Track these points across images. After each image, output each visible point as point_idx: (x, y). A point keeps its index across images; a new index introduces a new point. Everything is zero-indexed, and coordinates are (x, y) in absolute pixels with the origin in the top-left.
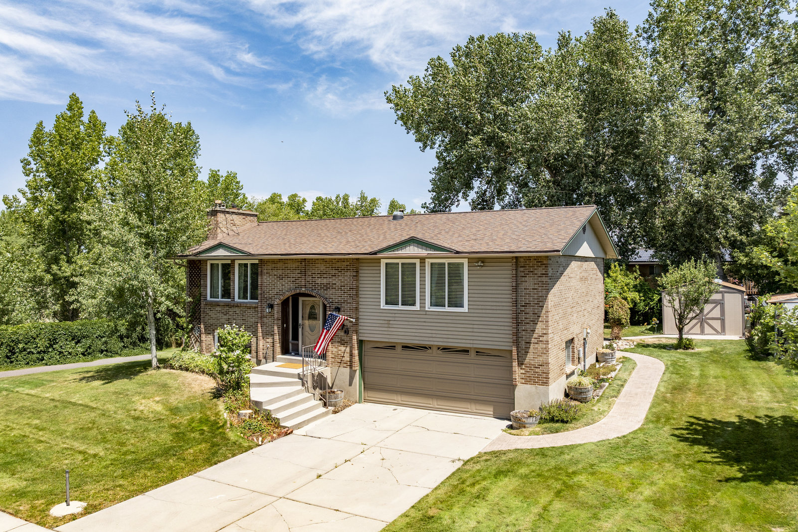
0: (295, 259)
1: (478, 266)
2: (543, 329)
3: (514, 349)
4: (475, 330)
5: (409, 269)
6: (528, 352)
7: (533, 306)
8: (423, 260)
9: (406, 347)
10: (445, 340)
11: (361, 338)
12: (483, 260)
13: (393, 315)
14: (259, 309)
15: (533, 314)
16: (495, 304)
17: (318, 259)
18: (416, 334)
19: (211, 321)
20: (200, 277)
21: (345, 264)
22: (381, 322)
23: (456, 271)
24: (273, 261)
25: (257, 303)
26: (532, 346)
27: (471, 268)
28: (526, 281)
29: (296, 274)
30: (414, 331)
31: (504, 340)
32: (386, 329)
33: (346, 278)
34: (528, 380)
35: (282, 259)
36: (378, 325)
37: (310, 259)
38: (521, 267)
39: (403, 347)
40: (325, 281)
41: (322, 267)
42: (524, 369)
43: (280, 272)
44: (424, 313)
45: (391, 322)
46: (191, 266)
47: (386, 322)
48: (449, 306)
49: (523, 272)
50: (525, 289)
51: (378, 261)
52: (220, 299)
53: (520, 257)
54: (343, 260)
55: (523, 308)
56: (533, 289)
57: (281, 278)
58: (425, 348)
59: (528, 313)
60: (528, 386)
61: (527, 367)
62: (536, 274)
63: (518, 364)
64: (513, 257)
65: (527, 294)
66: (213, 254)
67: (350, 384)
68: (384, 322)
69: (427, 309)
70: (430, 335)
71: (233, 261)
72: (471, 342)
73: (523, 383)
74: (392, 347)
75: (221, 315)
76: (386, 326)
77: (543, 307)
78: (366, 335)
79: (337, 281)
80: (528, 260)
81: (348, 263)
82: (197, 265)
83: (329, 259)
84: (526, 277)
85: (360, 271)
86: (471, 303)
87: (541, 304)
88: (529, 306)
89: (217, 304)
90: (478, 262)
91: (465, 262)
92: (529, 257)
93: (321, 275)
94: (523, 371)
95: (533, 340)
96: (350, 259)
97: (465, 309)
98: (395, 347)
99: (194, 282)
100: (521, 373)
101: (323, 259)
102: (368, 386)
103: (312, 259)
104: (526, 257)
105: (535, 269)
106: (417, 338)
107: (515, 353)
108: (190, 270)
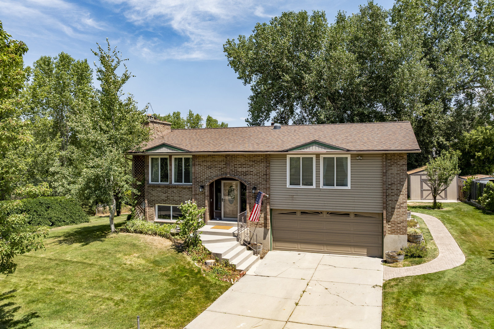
0: (221, 155)
1: (359, 159)
2: (404, 199)
3: (385, 212)
4: (355, 201)
5: (308, 162)
6: (393, 214)
7: (397, 185)
8: (318, 155)
9: (303, 213)
10: (334, 207)
11: (272, 208)
12: (361, 155)
13: (296, 192)
14: (193, 189)
15: (397, 190)
16: (369, 184)
17: (239, 155)
18: (313, 204)
19: (153, 198)
20: (143, 167)
21: (260, 158)
22: (287, 196)
23: (341, 162)
24: (203, 156)
25: (192, 185)
26: (396, 210)
27: (353, 161)
28: (392, 169)
29: (222, 165)
30: (312, 202)
31: (376, 207)
32: (291, 201)
33: (261, 168)
34: (393, 232)
35: (211, 155)
36: (284, 199)
37: (232, 155)
38: (388, 160)
39: (302, 213)
40: (244, 170)
41: (242, 160)
42: (390, 225)
43: (209, 164)
44: (319, 190)
45: (294, 197)
46: (135, 159)
47: (291, 196)
48: (336, 186)
49: (390, 163)
50: (391, 174)
51: (285, 156)
52: (160, 183)
53: (388, 154)
54: (259, 156)
55: (390, 186)
56: (396, 174)
57: (209, 167)
58: (317, 213)
59: (393, 189)
60: (393, 236)
61: (392, 223)
62: (399, 164)
63: (387, 222)
64: (384, 154)
65: (392, 177)
66: (157, 151)
67: (264, 238)
68: (289, 197)
69: (321, 188)
70: (324, 205)
71: (170, 156)
72: (353, 208)
73: (389, 234)
74: (294, 213)
75: (161, 194)
76: (291, 199)
77: (404, 185)
78: (276, 205)
79: (254, 170)
80: (393, 155)
81: (262, 158)
82: (140, 159)
83: (248, 155)
84: (392, 166)
85: (271, 163)
86: (353, 183)
87: (402, 183)
88: (394, 185)
89: (159, 186)
90: (358, 157)
91: (349, 157)
92: (394, 153)
93: (241, 165)
94: (390, 226)
95: (397, 206)
96: (264, 155)
97: (349, 187)
98: (295, 213)
99: (138, 170)
100: (388, 228)
101: (243, 155)
102: (275, 239)
103: (235, 155)
104: (392, 153)
105: (398, 161)
106: (314, 207)
107: (385, 215)
108: (135, 162)
